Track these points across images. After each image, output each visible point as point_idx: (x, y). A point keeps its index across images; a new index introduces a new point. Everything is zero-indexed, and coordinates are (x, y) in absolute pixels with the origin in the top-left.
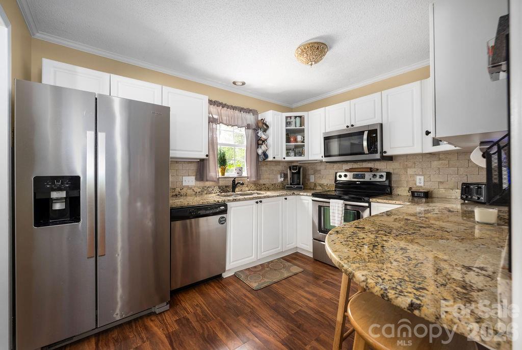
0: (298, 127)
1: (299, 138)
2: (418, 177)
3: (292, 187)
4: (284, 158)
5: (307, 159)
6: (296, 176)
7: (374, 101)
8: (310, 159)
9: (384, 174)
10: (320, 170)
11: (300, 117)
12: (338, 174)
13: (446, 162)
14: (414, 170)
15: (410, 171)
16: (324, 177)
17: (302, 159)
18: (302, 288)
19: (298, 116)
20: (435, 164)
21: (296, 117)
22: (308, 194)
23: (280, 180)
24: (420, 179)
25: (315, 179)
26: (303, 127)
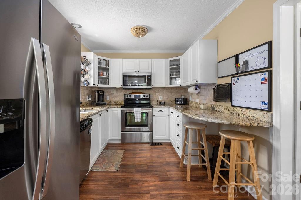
0: (104, 66)
1: (105, 73)
2: (160, 96)
3: (100, 104)
4: (98, 85)
5: (110, 87)
6: (101, 97)
7: (148, 62)
8: (112, 87)
9: (148, 95)
10: (113, 93)
11: (106, 60)
12: (126, 95)
13: (168, 90)
14: (158, 93)
15: (157, 94)
16: (116, 97)
17: (107, 87)
18: (136, 157)
19: (105, 60)
20: (165, 91)
21: (103, 60)
22: (118, 107)
23: (88, 99)
24: (161, 97)
25: (110, 99)
26: (107, 67)
